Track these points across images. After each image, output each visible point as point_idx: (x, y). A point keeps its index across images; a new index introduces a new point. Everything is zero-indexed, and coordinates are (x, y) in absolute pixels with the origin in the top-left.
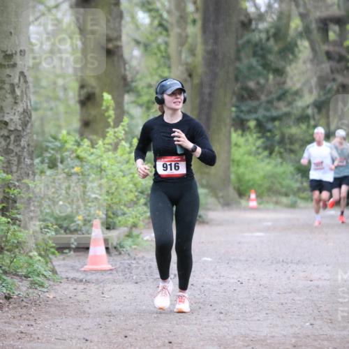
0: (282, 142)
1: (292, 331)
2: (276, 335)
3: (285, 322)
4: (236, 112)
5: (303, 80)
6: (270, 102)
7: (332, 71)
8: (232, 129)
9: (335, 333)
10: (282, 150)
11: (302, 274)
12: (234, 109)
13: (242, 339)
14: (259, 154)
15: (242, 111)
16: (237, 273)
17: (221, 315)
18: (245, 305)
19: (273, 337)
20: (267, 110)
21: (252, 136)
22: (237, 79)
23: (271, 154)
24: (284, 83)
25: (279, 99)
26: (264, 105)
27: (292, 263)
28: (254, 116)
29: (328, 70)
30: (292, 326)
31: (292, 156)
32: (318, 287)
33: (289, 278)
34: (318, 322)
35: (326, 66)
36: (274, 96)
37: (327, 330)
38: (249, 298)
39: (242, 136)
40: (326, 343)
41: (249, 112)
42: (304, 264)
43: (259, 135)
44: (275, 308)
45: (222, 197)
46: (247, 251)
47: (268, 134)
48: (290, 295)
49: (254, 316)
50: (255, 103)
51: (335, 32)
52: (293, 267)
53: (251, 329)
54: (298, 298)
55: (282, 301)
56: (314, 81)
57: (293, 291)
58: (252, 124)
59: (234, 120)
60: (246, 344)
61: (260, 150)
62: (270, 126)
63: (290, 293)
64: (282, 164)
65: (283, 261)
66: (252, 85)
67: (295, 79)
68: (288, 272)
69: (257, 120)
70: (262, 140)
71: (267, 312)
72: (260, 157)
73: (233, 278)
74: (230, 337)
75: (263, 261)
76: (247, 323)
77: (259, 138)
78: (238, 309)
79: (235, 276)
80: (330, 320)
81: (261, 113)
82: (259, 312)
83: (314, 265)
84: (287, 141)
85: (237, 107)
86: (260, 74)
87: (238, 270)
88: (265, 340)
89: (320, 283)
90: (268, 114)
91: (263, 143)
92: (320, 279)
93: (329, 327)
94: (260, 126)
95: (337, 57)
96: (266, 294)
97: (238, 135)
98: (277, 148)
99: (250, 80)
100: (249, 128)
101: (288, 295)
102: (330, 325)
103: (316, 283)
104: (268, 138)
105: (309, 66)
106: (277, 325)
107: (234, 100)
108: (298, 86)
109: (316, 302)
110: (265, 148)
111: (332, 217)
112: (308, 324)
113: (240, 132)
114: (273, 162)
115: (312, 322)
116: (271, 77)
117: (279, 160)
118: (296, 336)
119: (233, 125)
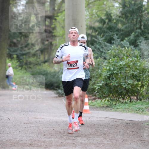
0: (26, 64)
1: (29, 138)
2: (23, 140)
3: (27, 135)
4: (8, 51)
5: (35, 40)
6: (22, 48)
7: (47, 37)
8: (7, 58)
9: (46, 140)
10: (26, 67)
11: (34, 116)
12: (8, 50)
13: (9, 141)
14: (17, 68)
15: (11, 51)
16: (8, 115)
17: (1, 132)
18: (11, 128)
19: (22, 141)
20: (21, 51)
21: (15, 61)
22: (9, 38)
23: (22, 68)
24: (28, 41)
25: (26, 47)
26: (20, 49)
27: (29, 112)
28: (15, 53)
29: (45, 36)
30: (29, 137)
31: (30, 70)
32: (40, 121)
33: (28, 118)
34: (40, 135)
35: (45, 35)
36: (24, 45)
37: (43, 138)
38: (12, 125)
39: (11, 61)
40: (42, 143)
41: (14, 51)
42: (34, 112)
43: (17, 61)
44: (22, 129)
45: (2, 85)
46: (12, 106)
47: (21, 61)
48: (29, 124)
49: (14, 132)
50: (16, 48)
51: (48, 21)
52: (30, 113)
53: (13, 137)
54: (32, 126)
55: (26, 127)
56: (39, 40)
57: (30, 123)
58: (15, 56)
59: (7, 54)
60: (11, 144)
61: (18, 67)
62: (21, 57)
63: (29, 123)
64: (26, 72)
65: (26, 111)
66: (15, 41)
67: (32, 39)
68: (28, 115)
69: (17, 55)
70: (19, 63)
71: (20, 131)
72: (18, 70)
73: (6, 117)
74: (5, 141)
75: (18, 111)
76: (11, 135)
77: (18, 62)
78: (8, 129)
79: (7, 117)
80: (45, 134)
81: (19, 52)
82: (16, 131)
83: (38, 113)
84: (28, 63)
85: (9, 49)
86: (18, 37)
87: (8, 114)
88: (19, 142)
89: (40, 120)
90: (21, 52)
91: (19, 64)
92: (40, 118)
93: (44, 137)
94: (18, 57)
95: (49, 32)
96: (19, 124)
97: (9, 61)
98: (24, 66)
99: (14, 39)
100: (13, 58)
101: (28, 124)
102: (44, 136)
103: (39, 120)
104: (20, 62)
105: (38, 34)
106: (23, 136)
107: (8, 46)
108: (33, 42)
109: (39, 127)
110: (20, 66)
111: (46, 94)
112: (36, 136)
113: (10, 59)
114: (23, 72)
115: (37, 135)
116: (22, 38)
117: (25, 71)
118: (31, 140)
119: (7, 56)
